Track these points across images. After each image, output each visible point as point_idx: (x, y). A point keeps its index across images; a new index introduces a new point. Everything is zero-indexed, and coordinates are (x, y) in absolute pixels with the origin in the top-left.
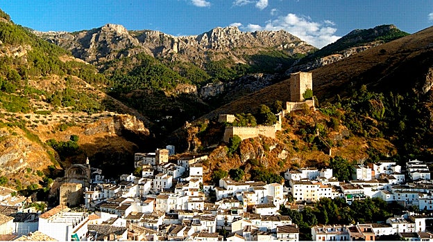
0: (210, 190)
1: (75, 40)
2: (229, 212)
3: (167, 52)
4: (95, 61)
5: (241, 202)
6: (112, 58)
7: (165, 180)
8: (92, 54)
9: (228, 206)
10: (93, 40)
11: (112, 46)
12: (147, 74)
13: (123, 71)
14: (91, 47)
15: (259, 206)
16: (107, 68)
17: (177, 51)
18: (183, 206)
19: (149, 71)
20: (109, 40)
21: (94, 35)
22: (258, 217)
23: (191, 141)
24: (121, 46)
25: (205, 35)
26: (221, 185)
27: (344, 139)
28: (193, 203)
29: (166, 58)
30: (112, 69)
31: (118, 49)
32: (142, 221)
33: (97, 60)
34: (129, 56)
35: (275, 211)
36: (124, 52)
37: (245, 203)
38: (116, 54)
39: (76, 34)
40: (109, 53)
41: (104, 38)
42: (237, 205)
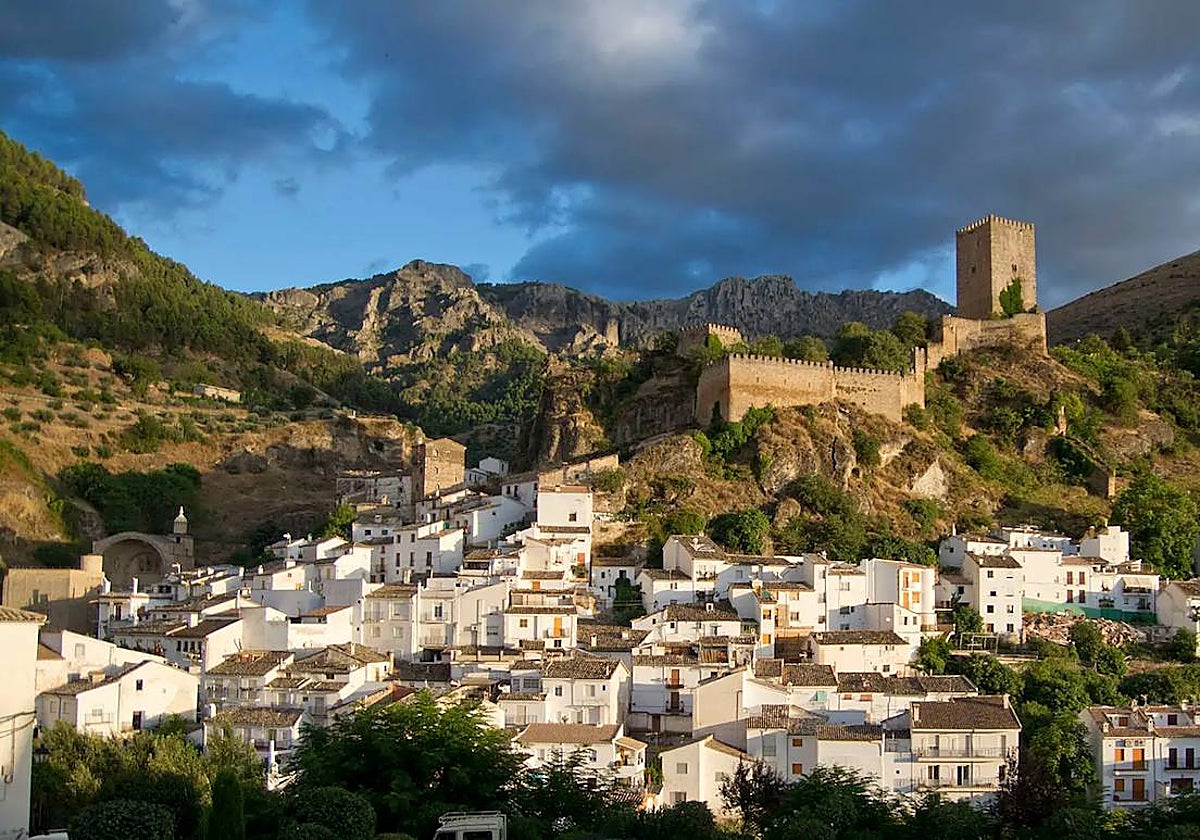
0: (622, 581)
1: (320, 306)
2: (689, 652)
3: (587, 344)
4: (377, 365)
5: (751, 623)
6: (426, 355)
7: (428, 546)
8: (370, 345)
9: (687, 632)
10: (372, 306)
11: (427, 323)
12: (525, 397)
13: (456, 390)
14: (366, 325)
15: (829, 639)
16: (412, 383)
17: (616, 343)
18: (483, 630)
19: (531, 390)
20: (416, 307)
21: (376, 293)
22: (825, 676)
23: (564, 423)
24: (452, 321)
25: (700, 297)
26: (669, 562)
27: (1155, 455)
28: (530, 618)
29: (584, 360)
30: (425, 384)
31: (444, 331)
32: (277, 684)
33: (384, 362)
34: (476, 348)
35: (899, 660)
36: (461, 338)
37: (767, 627)
38: (436, 345)
39: (323, 289)
40: (419, 343)
41: (405, 300)
42: (731, 629)
